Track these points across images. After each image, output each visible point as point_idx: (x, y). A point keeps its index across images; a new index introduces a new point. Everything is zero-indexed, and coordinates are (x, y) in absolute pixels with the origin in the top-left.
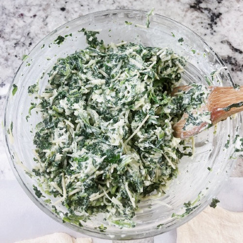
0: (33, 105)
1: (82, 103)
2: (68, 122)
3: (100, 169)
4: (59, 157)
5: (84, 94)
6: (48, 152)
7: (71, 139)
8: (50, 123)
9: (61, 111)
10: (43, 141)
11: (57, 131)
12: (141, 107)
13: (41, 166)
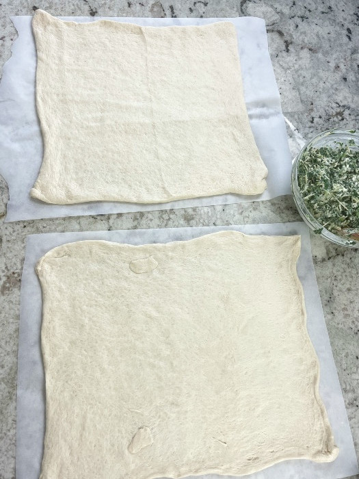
0: (341, 145)
1: (350, 169)
2: (337, 164)
3: (322, 178)
4: (319, 160)
5: (355, 170)
6: (320, 155)
7: (328, 166)
8: (333, 155)
9: (342, 159)
10: (323, 151)
11: (330, 159)
12: (355, 202)
13: (314, 151)
